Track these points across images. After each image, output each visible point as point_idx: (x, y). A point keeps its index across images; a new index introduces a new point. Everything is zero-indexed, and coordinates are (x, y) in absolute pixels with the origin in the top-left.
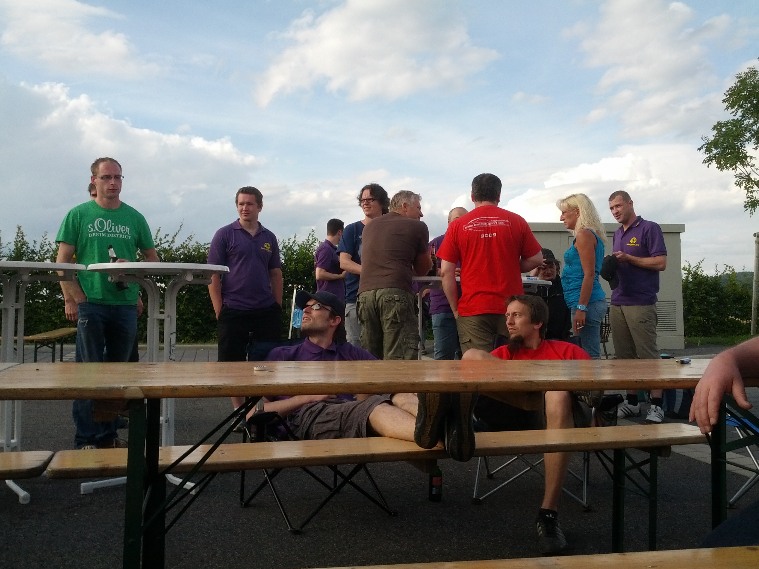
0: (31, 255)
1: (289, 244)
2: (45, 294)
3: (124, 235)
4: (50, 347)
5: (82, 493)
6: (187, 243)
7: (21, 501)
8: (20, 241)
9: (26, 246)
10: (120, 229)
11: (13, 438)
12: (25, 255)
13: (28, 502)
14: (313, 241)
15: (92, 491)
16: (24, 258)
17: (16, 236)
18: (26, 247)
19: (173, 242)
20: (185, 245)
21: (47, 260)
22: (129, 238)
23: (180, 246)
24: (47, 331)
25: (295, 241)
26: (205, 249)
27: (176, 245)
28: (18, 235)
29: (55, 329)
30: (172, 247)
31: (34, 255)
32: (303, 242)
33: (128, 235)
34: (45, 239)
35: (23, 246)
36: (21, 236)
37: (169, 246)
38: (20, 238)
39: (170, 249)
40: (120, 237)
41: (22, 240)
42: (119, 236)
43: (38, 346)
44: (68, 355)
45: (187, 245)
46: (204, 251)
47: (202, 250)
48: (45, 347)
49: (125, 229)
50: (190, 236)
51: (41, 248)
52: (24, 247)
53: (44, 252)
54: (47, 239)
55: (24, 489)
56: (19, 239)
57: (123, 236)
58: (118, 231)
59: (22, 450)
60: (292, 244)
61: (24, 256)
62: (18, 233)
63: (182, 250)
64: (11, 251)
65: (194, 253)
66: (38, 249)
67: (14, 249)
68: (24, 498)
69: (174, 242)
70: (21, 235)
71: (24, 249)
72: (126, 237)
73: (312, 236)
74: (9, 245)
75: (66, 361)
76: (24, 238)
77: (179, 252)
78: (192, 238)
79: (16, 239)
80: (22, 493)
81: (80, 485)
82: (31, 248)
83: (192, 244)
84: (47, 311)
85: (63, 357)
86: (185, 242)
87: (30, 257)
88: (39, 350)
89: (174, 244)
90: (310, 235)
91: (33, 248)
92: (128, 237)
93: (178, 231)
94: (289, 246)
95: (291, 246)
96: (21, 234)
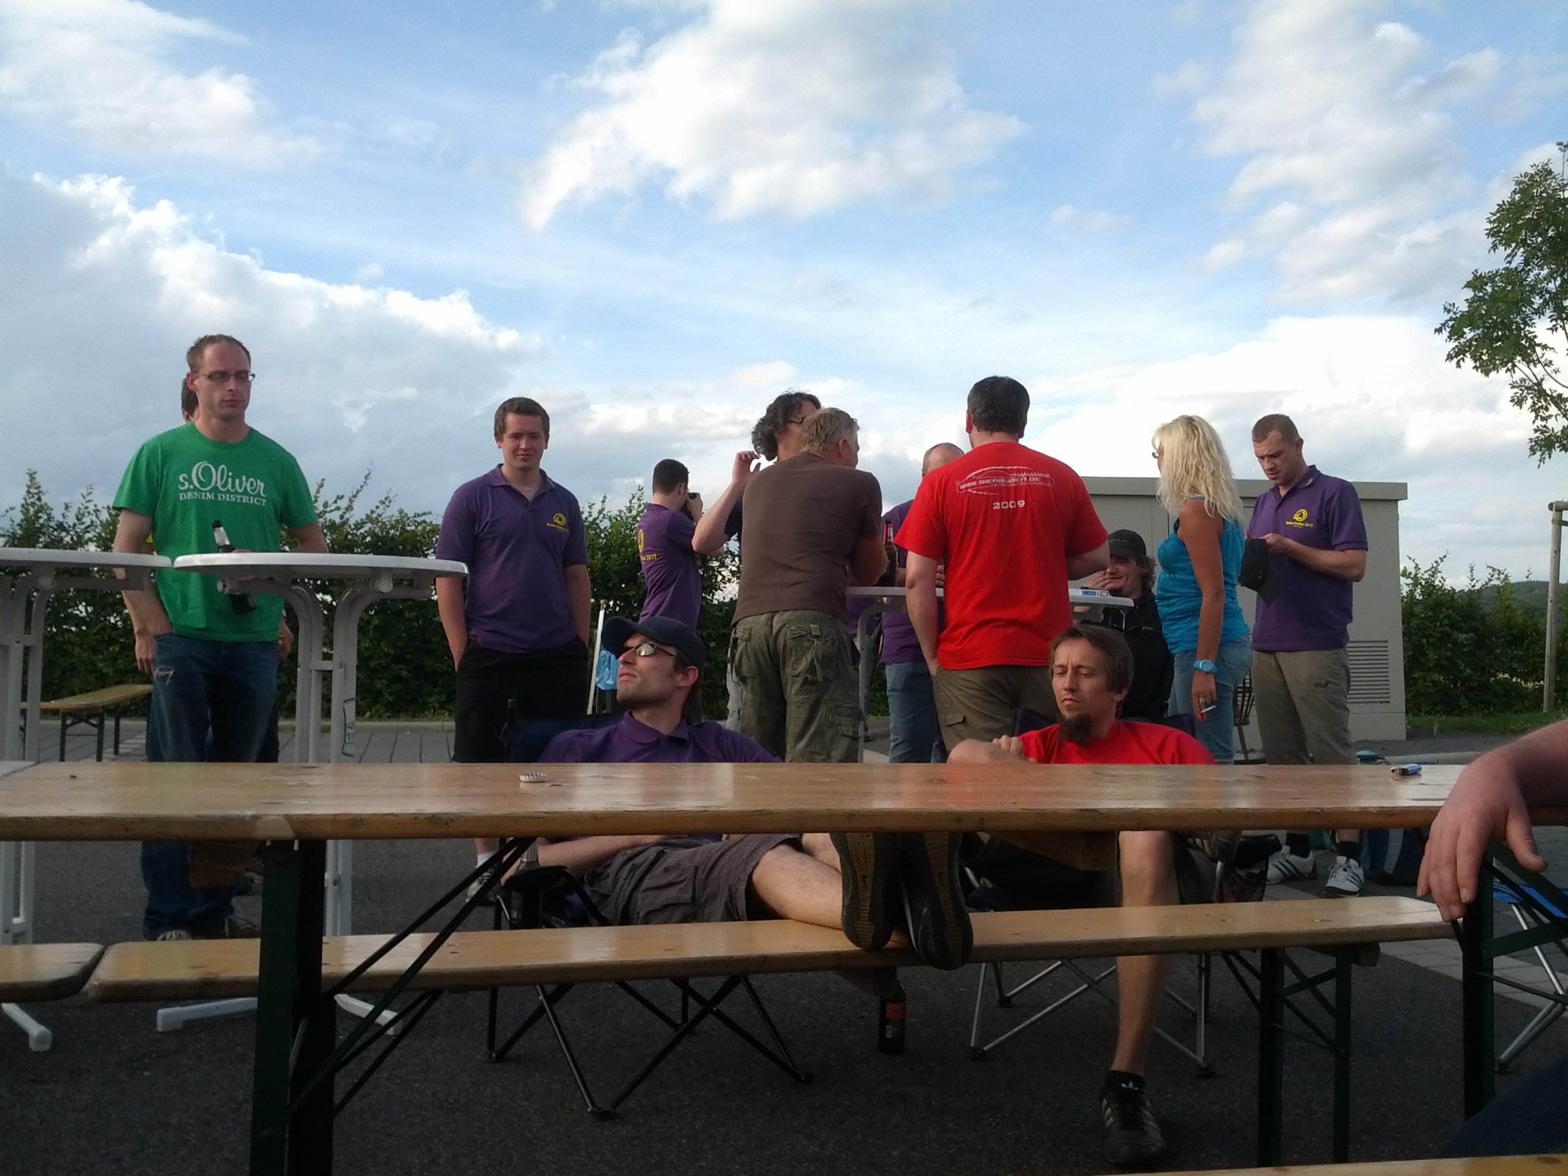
0: (56, 533)
1: (591, 516)
2: (84, 614)
3: (252, 498)
4: (93, 725)
5: (160, 1029)
6: (379, 511)
7: (33, 1045)
8: (33, 504)
9: (47, 514)
10: (244, 484)
11: (17, 915)
12: (44, 534)
13: (47, 1047)
14: (639, 510)
15: (179, 1026)
16: (41, 540)
17: (25, 494)
18: (45, 517)
19: (349, 508)
20: (374, 516)
21: (90, 544)
22: (264, 504)
23: (364, 517)
24: (87, 691)
25: (603, 509)
26: (416, 524)
27: (357, 515)
28: (29, 492)
29: (103, 687)
30: (348, 519)
31: (63, 534)
32: (619, 511)
33: (261, 496)
34: (89, 501)
35: (40, 514)
36: (36, 494)
37: (342, 517)
38: (33, 497)
39: (344, 523)
40: (244, 501)
41: (37, 502)
42: (241, 499)
43: (69, 722)
44: (129, 741)
45: (379, 515)
46: (413, 528)
47: (409, 525)
48: (83, 724)
49: (255, 484)
50: (386, 498)
51: (78, 519)
52: (40, 517)
53: (83, 527)
54: (91, 501)
55: (40, 1020)
56: (32, 500)
57: (250, 500)
58: (240, 488)
59: (36, 942)
60: (597, 516)
61: (40, 535)
62: (29, 487)
63: (369, 525)
64: (16, 524)
65: (392, 532)
66: (71, 520)
67: (22, 521)
68: (40, 1039)
69: (352, 509)
70: (36, 491)
71: (41, 521)
72: (258, 501)
73: (638, 499)
74: (10, 512)
75: (127, 754)
76: (43, 498)
77: (362, 531)
78: (390, 501)
79: (25, 499)
80: (34, 1029)
81: (156, 1014)
82: (55, 519)
83: (390, 514)
84: (86, 650)
85: (120, 746)
86: (374, 509)
87: (53, 537)
88: (70, 731)
89: (352, 512)
90: (634, 497)
91: (61, 519)
92: (262, 502)
93: (362, 487)
94: (591, 519)
95: (595, 519)
96: (36, 488)
